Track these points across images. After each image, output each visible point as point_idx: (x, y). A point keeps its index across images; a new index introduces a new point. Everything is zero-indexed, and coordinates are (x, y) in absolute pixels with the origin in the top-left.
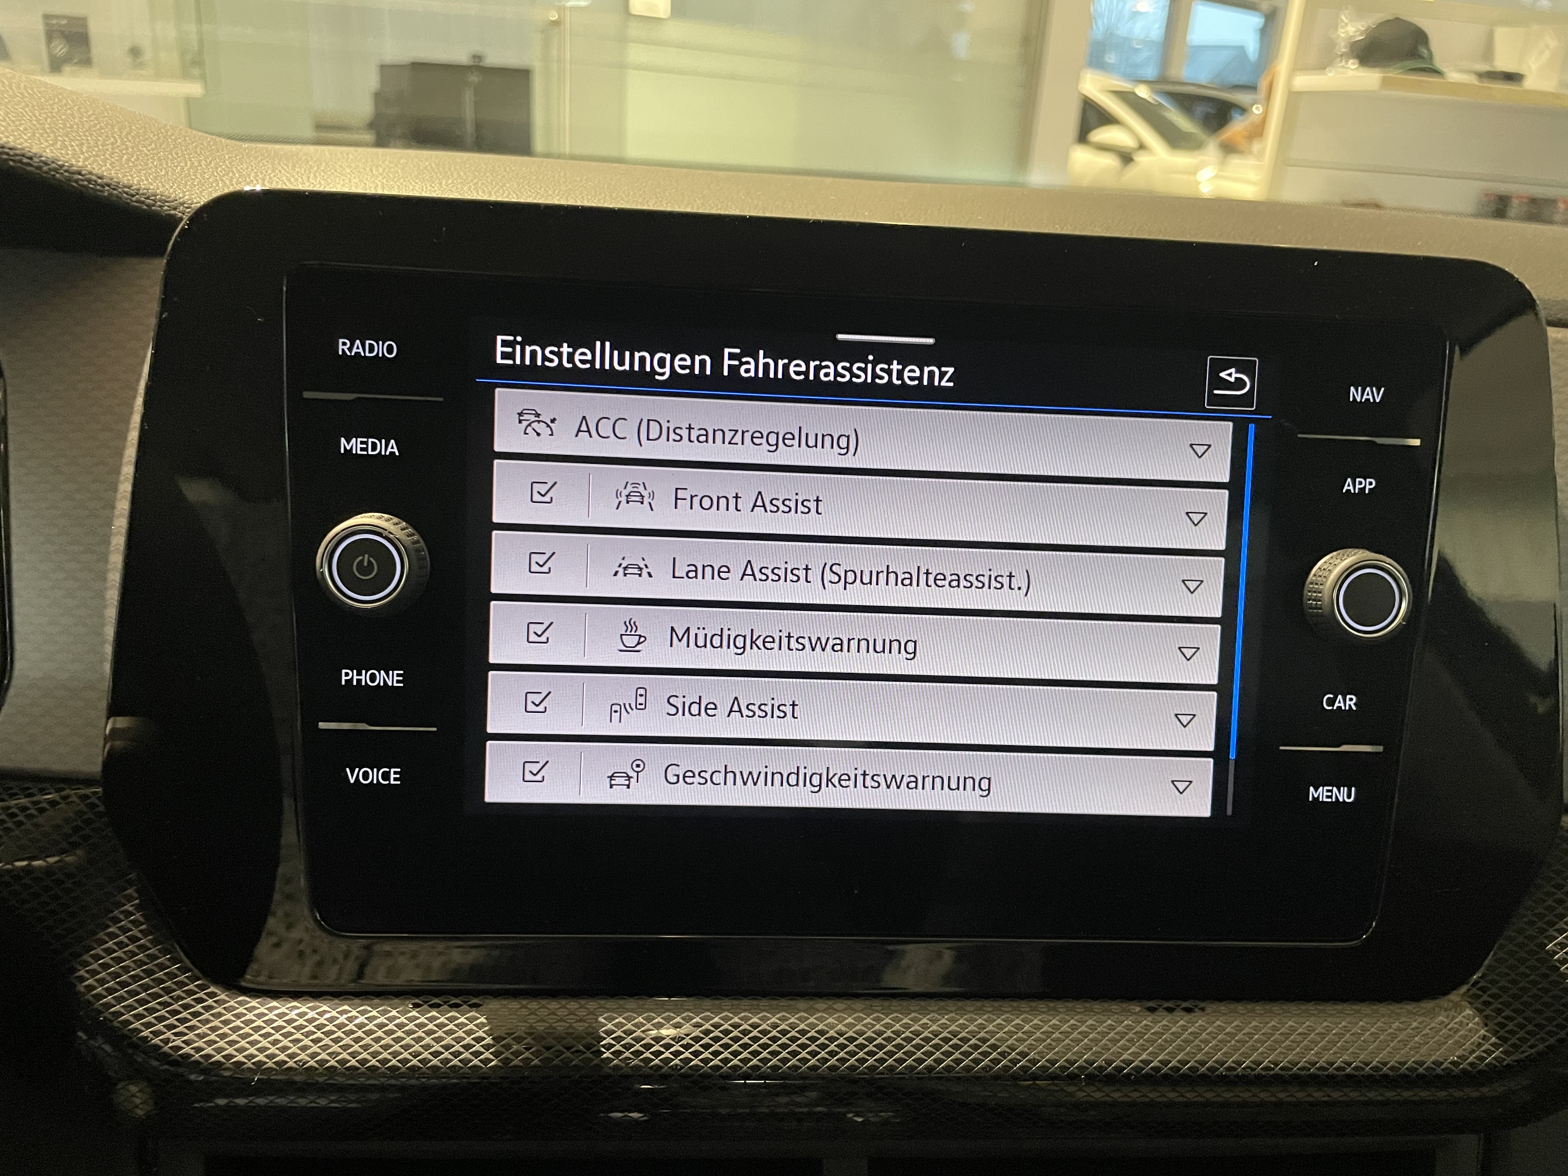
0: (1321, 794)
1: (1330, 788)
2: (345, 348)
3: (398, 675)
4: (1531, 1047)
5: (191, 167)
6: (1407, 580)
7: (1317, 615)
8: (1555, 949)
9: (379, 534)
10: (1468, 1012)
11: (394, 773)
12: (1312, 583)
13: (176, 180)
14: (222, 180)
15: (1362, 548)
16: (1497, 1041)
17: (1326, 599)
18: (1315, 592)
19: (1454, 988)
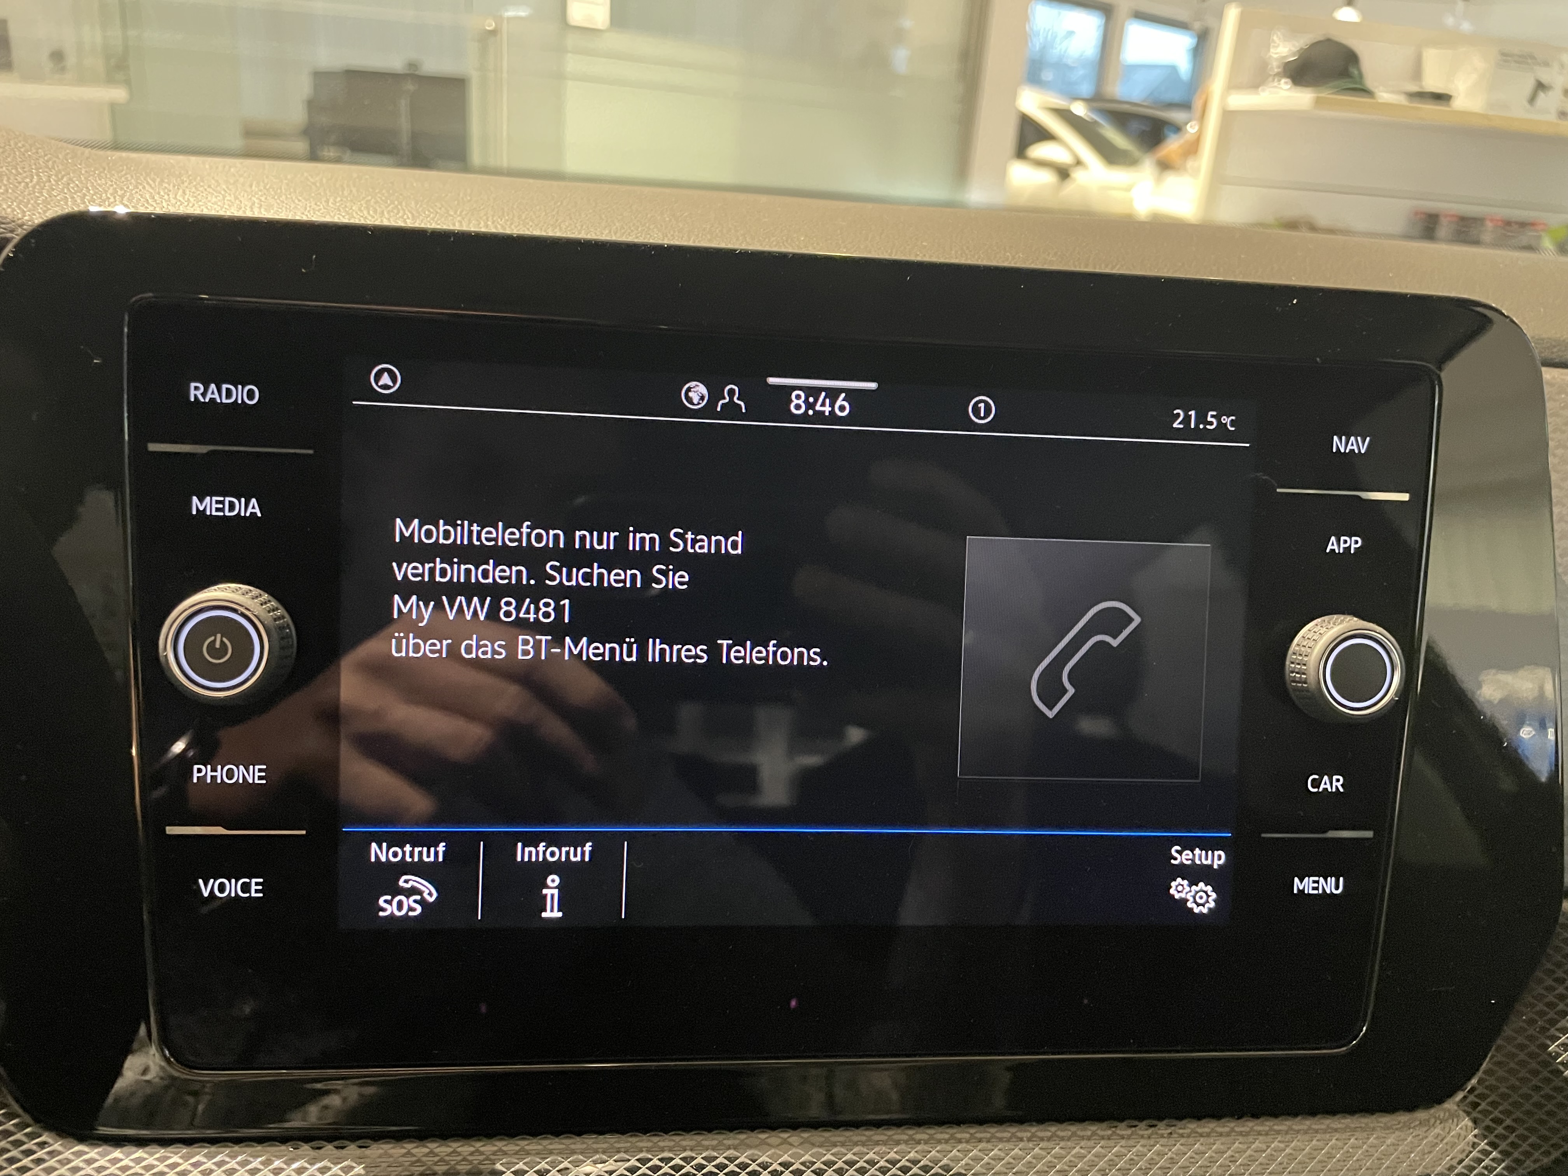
0: (1306, 885)
1: (1316, 879)
2: (199, 393)
3: (260, 770)
4: (1535, 1161)
5: (38, 183)
6: (1400, 651)
7: (1302, 690)
8: (1557, 1050)
9: (235, 611)
10: (1467, 1122)
11: (255, 883)
12: (1294, 654)
13: (17, 198)
14: (73, 198)
15: (1349, 614)
16: (1499, 1156)
17: (1312, 672)
18: (1299, 664)
19: (1450, 1094)
